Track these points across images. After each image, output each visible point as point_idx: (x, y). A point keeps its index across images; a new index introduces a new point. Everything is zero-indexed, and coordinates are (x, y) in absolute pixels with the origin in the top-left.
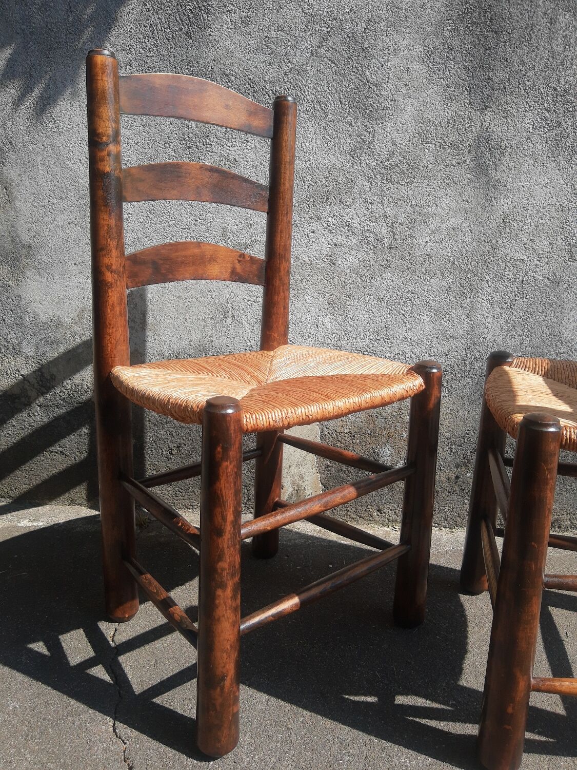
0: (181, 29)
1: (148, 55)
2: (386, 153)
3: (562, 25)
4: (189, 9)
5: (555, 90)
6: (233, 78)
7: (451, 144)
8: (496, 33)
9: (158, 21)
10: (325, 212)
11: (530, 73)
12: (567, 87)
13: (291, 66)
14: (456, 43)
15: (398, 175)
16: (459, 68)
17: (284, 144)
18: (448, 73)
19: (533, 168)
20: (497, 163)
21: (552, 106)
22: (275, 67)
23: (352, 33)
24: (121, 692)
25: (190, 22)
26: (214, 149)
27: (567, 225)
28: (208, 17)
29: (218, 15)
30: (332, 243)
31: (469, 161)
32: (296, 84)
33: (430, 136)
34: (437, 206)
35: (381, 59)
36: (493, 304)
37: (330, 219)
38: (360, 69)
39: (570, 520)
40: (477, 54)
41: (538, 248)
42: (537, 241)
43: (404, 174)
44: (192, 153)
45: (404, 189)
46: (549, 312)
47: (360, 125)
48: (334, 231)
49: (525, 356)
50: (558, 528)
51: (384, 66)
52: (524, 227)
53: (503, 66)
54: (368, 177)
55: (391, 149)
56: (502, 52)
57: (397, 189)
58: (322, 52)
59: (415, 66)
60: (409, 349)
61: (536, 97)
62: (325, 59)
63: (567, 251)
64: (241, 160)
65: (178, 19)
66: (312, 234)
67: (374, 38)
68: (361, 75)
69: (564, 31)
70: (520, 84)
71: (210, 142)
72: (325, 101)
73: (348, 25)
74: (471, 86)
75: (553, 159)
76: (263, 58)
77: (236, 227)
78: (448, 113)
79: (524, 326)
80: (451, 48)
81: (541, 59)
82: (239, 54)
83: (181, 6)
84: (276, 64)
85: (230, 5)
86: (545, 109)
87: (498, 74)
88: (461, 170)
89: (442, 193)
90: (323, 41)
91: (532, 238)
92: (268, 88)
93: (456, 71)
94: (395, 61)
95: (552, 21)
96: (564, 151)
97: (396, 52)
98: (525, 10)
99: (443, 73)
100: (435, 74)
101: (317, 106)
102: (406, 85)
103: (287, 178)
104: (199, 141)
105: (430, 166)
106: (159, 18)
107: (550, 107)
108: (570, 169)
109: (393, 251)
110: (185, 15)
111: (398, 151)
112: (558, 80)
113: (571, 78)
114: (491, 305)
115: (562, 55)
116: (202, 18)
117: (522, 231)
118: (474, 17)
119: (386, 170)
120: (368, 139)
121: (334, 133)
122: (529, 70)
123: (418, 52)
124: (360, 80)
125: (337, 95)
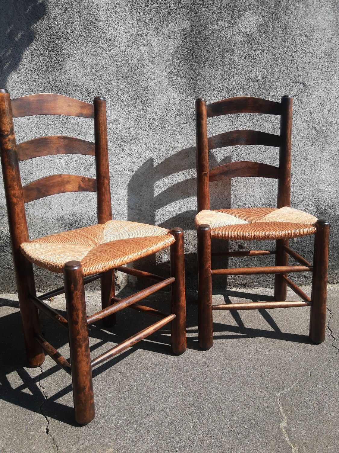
0: (51, 66)
1: (36, 78)
2: (153, 119)
3: (228, 59)
4: (54, 56)
5: (227, 88)
6: (78, 87)
7: (182, 114)
8: (198, 64)
9: (40, 62)
10: (128, 148)
11: (215, 81)
12: (232, 86)
13: (105, 81)
14: (181, 69)
17: (100, 121)
18: (178, 82)
21: (226, 95)
22: (98, 81)
23: (132, 65)
24: (42, 370)
25: (55, 62)
26: (72, 121)
28: (63, 59)
29: (68, 58)
30: (131, 162)
31: (191, 121)
32: (108, 89)
33: (172, 110)
34: (178, 142)
35: (147, 77)
37: (129, 151)
38: (137, 81)
39: (252, 283)
40: (190, 73)
43: (162, 129)
44: (61, 123)
45: (163, 135)
47: (139, 107)
48: (131, 156)
50: (248, 286)
51: (148, 79)
53: (203, 78)
54: (146, 131)
55: (155, 117)
56: (202, 72)
57: (159, 135)
58: (119, 74)
59: (163, 79)
60: (172, 209)
61: (219, 91)
62: (121, 77)
64: (85, 125)
65: (49, 61)
66: (122, 158)
67: (142, 67)
68: (138, 84)
69: (229, 62)
70: (211, 86)
71: (70, 118)
72: (122, 96)
73: (130, 62)
74: (189, 87)
76: (92, 78)
78: (180, 100)
80: (178, 71)
81: (220, 74)
82: (80, 76)
83: (50, 55)
84: (98, 80)
85: (73, 54)
86: (224, 97)
87: (201, 82)
88: (188, 125)
89: (180, 137)
90: (119, 69)
93: (182, 81)
94: (153, 77)
95: (223, 58)
97: (153, 73)
98: (210, 53)
99: (176, 82)
100: (172, 83)
101: (118, 99)
103: (104, 138)
104: (64, 117)
105: (174, 124)
106: (40, 61)
107: (226, 96)
110: (52, 59)
111: (159, 118)
112: (228, 83)
113: (234, 83)
115: (229, 73)
116: (61, 60)
118: (188, 56)
119: (153, 127)
120: (144, 113)
121: (128, 111)
122: (215, 79)
123: (164, 73)
124: (138, 86)
125: (127, 94)
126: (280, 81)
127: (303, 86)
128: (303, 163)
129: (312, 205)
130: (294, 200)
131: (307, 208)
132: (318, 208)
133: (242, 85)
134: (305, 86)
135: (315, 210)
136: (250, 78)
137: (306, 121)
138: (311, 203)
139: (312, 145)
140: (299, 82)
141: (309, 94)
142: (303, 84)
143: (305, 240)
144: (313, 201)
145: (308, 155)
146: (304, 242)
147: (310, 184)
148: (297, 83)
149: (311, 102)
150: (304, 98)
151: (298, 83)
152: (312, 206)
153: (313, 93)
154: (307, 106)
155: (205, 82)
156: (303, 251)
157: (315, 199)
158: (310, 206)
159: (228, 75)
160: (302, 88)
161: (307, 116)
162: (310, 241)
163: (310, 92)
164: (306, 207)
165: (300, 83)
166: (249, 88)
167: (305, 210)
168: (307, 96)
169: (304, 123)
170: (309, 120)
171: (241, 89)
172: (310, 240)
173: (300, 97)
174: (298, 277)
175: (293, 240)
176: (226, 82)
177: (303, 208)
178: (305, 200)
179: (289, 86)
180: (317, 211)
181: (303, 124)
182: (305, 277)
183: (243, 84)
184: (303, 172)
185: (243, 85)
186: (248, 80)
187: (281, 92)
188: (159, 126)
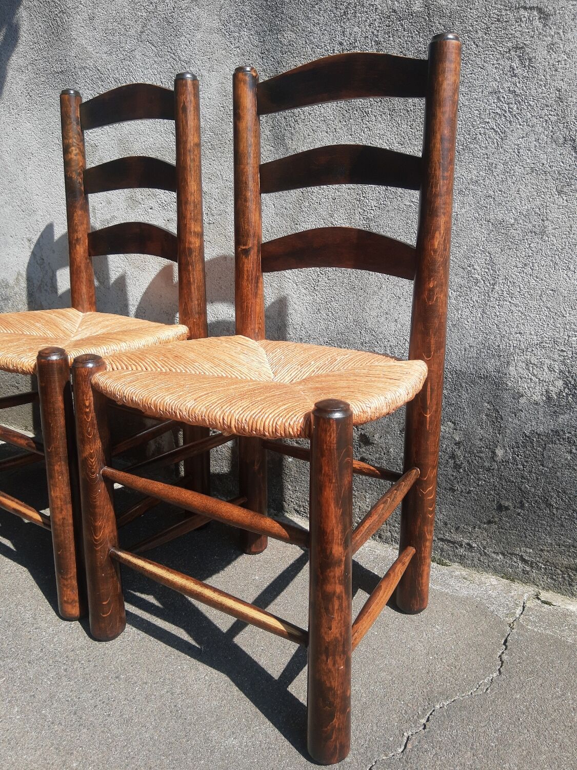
0: (53, 33)
5: (341, 44)
6: (88, 70)
9: (40, 28)
11: (316, 29)
12: (352, 40)
13: (125, 54)
15: (210, 151)
16: (251, 35)
18: (242, 41)
19: (326, 134)
20: (292, 131)
22: (114, 55)
23: (164, 14)
25: (58, 26)
27: (363, 197)
28: (68, 18)
29: (74, 15)
30: (166, 219)
31: (267, 132)
35: (188, 36)
36: (298, 284)
38: (173, 48)
39: (390, 531)
40: (265, 17)
41: (336, 223)
42: (335, 215)
43: (214, 149)
45: (215, 164)
46: (351, 296)
48: (166, 208)
49: (330, 342)
51: (191, 42)
52: (322, 200)
53: (290, 26)
56: (288, 10)
57: (210, 164)
58: (144, 37)
59: (216, 38)
62: (147, 43)
63: (365, 226)
66: (151, 210)
67: (181, 16)
68: (174, 54)
70: (306, 43)
73: (160, 8)
74: (263, 51)
75: (345, 123)
76: (105, 49)
77: (100, 205)
79: (328, 309)
80: (243, 14)
81: (325, 11)
85: (80, 6)
87: (286, 35)
90: (144, 26)
91: (330, 212)
92: (111, 76)
93: (249, 38)
94: (199, 36)
96: (355, 114)
97: (199, 27)
99: (239, 41)
100: (232, 44)
102: (209, 59)
108: (362, 133)
109: (212, 226)
110: (54, 19)
111: (208, 126)
112: (343, 32)
113: (356, 29)
114: (297, 285)
115: (345, 4)
116: (64, 21)
117: (320, 204)
122: (314, 25)
123: (216, 24)
124: (173, 58)
125: (158, 76)
126: (471, 9)
127: (540, 18)
128: (530, 244)
129: (551, 369)
130: (499, 346)
131: (536, 373)
132: (571, 379)
133: (375, 32)
134: (544, 16)
135: (560, 383)
136: (394, 11)
137: (546, 121)
138: (547, 361)
139: (560, 192)
140: (528, 6)
141: (556, 40)
142: (540, 10)
143: (527, 462)
144: (556, 356)
145: (546, 223)
146: (523, 465)
147: (549, 305)
148: (522, 12)
149: (563, 62)
150: (541, 54)
151: (525, 8)
152: (551, 371)
153: (569, 36)
154: (548, 77)
155: (294, 36)
156: (521, 489)
157: (562, 351)
158: (546, 368)
159: (343, 11)
160: (537, 23)
161: (547, 106)
162: (541, 467)
163: (561, 31)
164: (534, 371)
165: (531, 8)
166: (391, 39)
167: (531, 379)
168: (551, 47)
169: (539, 129)
170: (554, 118)
171: (373, 43)
172: (543, 465)
173: (528, 50)
174: (503, 554)
175: (494, 453)
176: (339, 28)
177: (525, 373)
178: (530, 350)
179: (498, 20)
180: (565, 388)
181: (536, 130)
182: (524, 560)
183: (378, 29)
184: (528, 270)
185: (378, 31)
186: (389, 17)
187: (474, 42)
188: (209, 144)
